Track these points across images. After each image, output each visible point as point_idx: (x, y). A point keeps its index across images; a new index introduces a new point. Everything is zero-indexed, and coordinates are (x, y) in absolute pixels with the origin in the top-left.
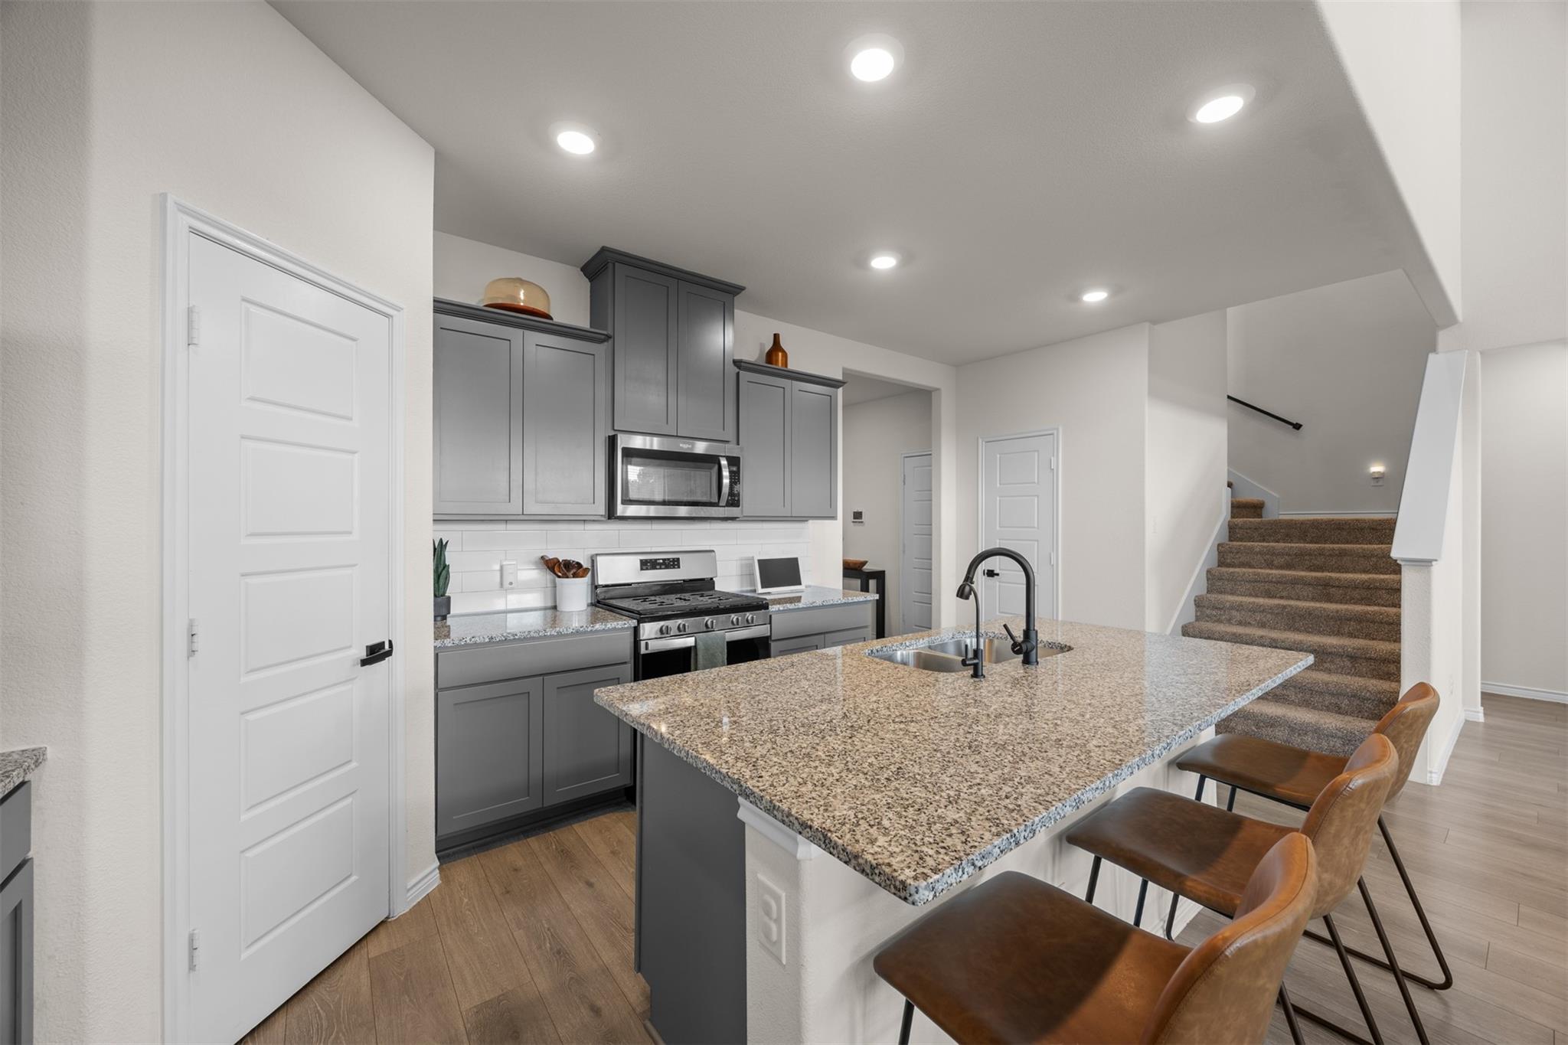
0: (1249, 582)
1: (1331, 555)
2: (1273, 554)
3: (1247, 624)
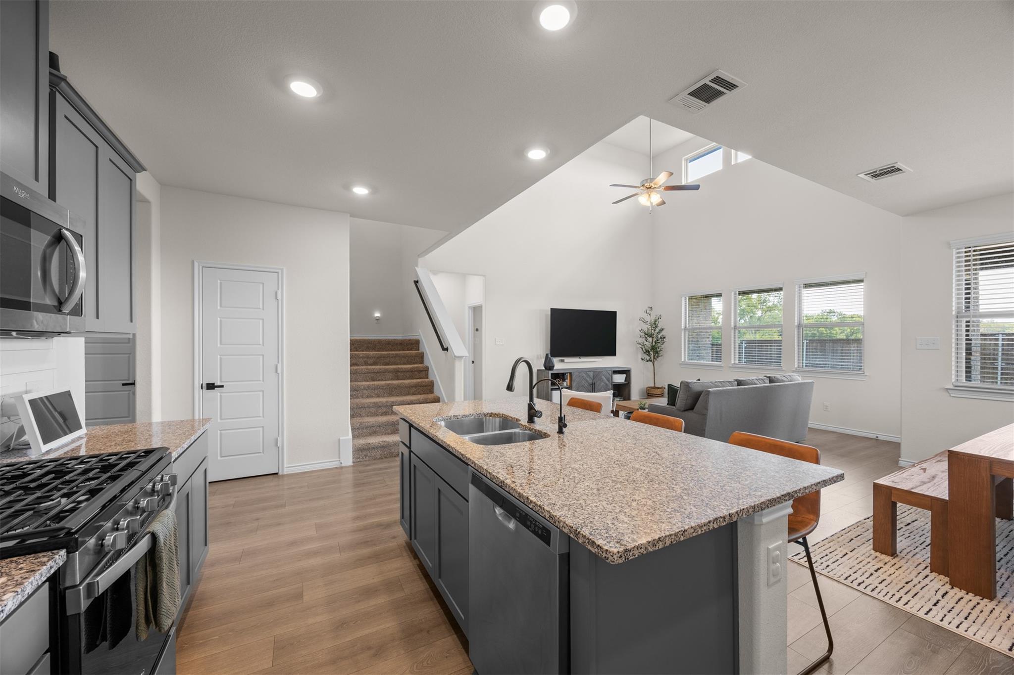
0: (365, 373)
1: (392, 357)
2: (368, 358)
3: (371, 397)
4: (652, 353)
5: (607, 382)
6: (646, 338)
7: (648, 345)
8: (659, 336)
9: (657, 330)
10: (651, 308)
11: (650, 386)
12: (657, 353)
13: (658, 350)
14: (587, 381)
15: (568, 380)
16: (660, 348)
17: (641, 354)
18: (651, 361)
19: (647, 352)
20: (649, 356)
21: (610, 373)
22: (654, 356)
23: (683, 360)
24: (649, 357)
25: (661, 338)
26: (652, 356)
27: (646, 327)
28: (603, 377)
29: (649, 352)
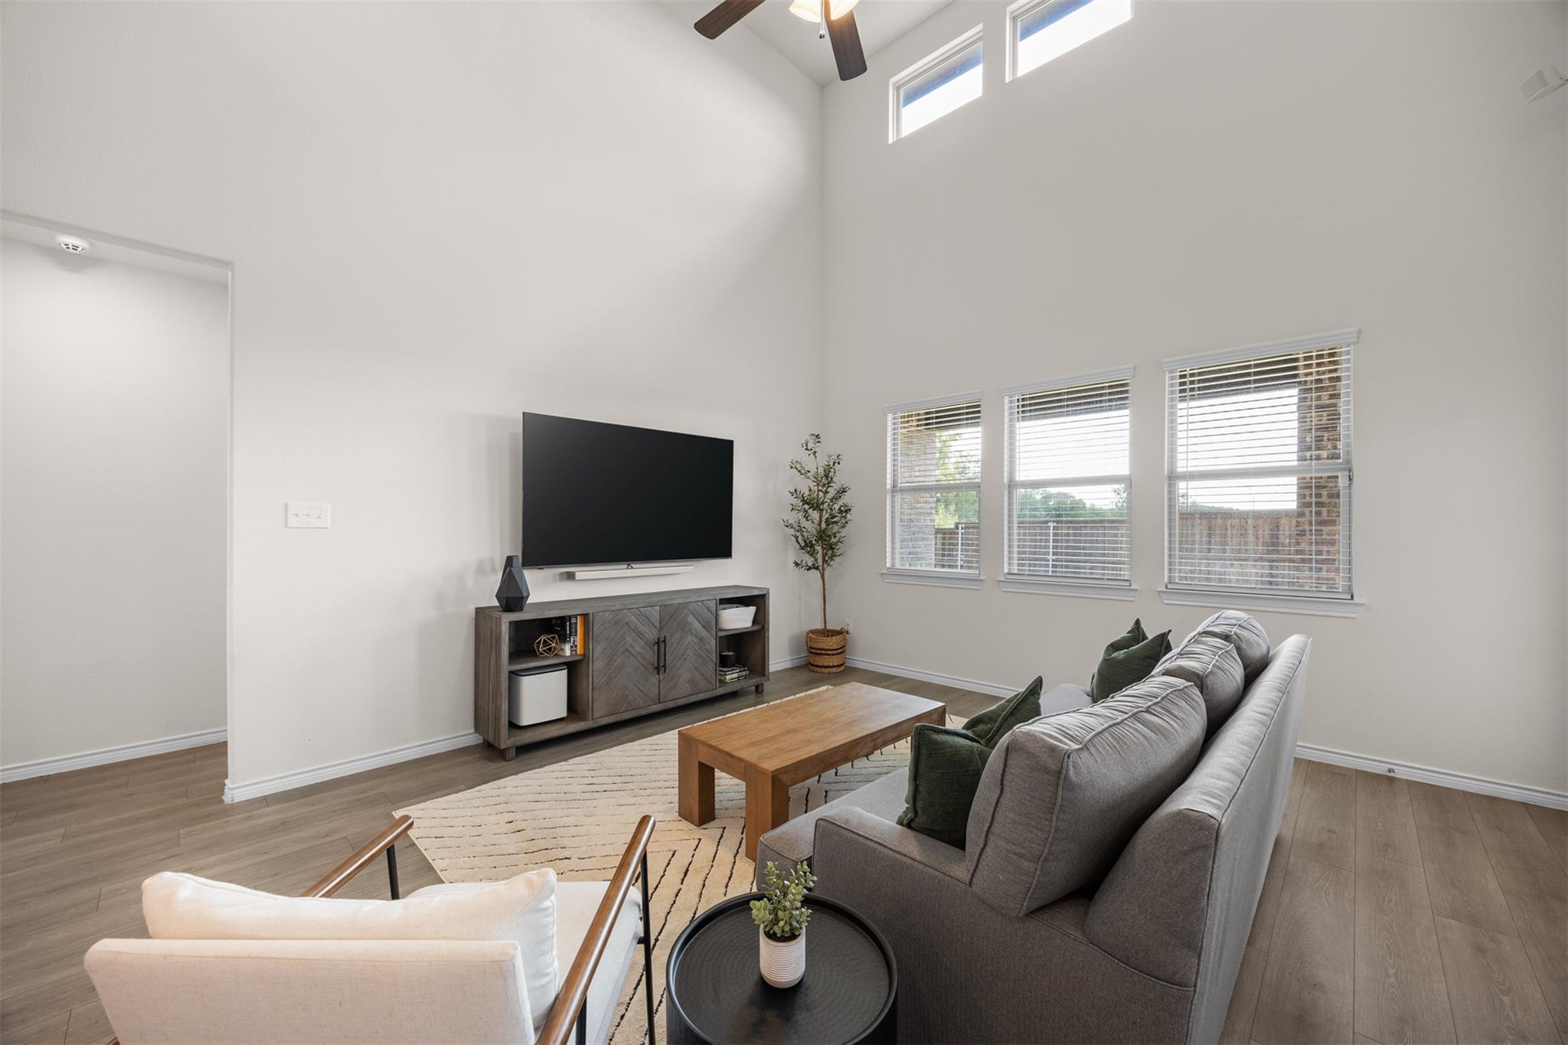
4: (818, 548)
5: (704, 633)
6: (806, 511)
7: (810, 527)
8: (837, 507)
9: (832, 492)
10: (818, 436)
11: (814, 627)
12: (832, 548)
13: (834, 540)
14: (640, 635)
15: (579, 639)
16: (838, 535)
17: (793, 554)
18: (817, 568)
19: (808, 546)
20: (812, 555)
21: (712, 605)
22: (824, 557)
23: (888, 565)
24: (813, 559)
25: (841, 511)
26: (820, 556)
27: (805, 486)
28: (691, 618)
29: (812, 546)
